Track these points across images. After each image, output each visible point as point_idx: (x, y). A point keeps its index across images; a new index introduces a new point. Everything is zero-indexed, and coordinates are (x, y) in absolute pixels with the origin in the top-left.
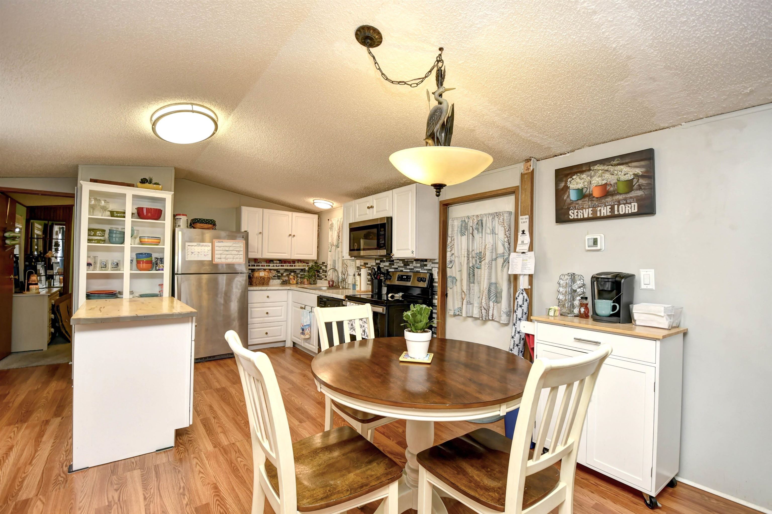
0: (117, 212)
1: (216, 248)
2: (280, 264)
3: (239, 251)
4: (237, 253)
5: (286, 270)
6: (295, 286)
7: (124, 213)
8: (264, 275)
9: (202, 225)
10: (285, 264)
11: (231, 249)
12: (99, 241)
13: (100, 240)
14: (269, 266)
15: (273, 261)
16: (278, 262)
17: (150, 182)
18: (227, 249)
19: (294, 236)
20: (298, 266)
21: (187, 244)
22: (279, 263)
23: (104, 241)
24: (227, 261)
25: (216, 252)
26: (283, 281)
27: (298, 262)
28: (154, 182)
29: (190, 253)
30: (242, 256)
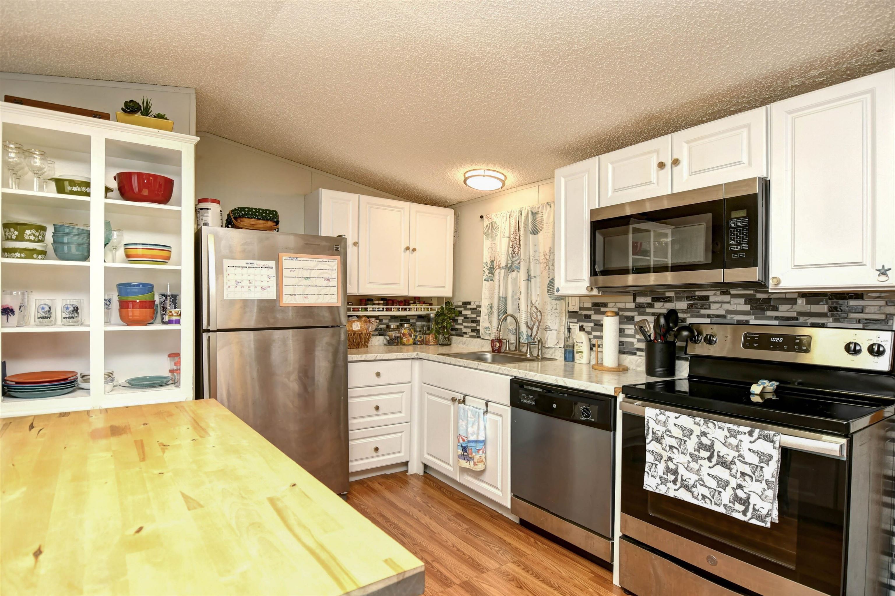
0: (72, 183)
1: (286, 273)
2: (385, 307)
3: (328, 279)
4: (325, 283)
5: (394, 318)
6: (411, 348)
7: (88, 184)
8: (359, 328)
9: (253, 222)
10: (393, 307)
11: (314, 273)
12: (30, 253)
13: (33, 251)
14: (366, 310)
15: (372, 300)
16: (382, 302)
17: (146, 112)
18: (306, 274)
19: (414, 250)
20: (415, 310)
21: (227, 263)
22: (383, 304)
23: (43, 253)
24: (306, 301)
25: (286, 281)
26: (391, 340)
27: (415, 303)
28: (154, 111)
29: (232, 283)
30: (335, 290)
